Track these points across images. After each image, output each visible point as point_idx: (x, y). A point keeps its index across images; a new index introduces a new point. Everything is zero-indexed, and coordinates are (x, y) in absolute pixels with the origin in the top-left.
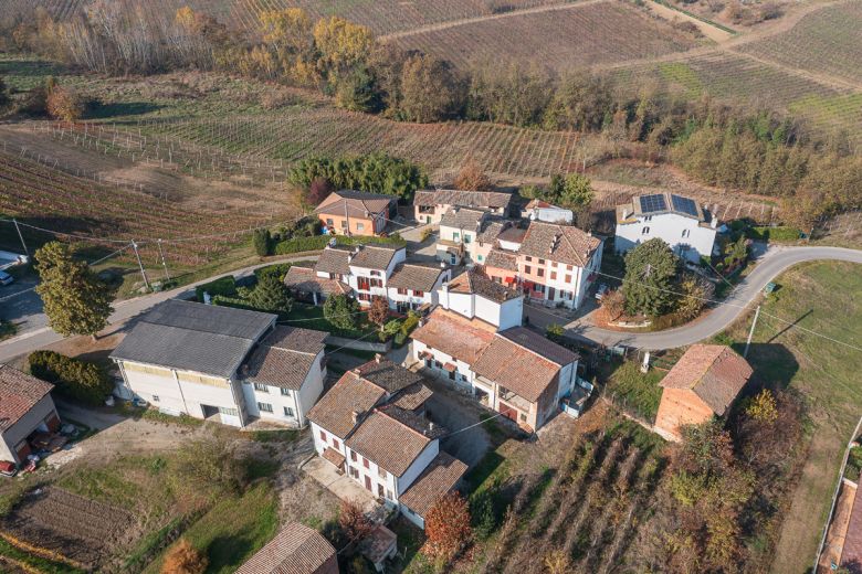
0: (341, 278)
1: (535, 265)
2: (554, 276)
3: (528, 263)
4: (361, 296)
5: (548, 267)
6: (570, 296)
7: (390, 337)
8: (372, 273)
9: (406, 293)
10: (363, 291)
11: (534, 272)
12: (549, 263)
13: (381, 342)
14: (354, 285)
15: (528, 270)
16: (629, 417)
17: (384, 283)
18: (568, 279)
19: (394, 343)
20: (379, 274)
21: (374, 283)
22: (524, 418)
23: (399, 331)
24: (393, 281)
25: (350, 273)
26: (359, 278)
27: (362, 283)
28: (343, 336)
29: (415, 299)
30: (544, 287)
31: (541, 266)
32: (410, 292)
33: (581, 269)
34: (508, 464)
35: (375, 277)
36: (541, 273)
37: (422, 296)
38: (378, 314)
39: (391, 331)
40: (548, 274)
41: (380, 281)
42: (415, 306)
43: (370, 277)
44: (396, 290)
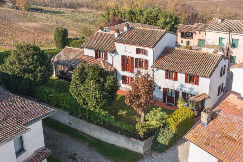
0: (106, 58)
4: (124, 78)
7: (152, 133)
8: (138, 51)
9: (176, 79)
10: (127, 74)
13: (138, 137)
14: (118, 65)
17: (151, 63)
19: (155, 142)
20: (145, 53)
21: (139, 63)
23: (165, 125)
24: (162, 62)
25: (115, 52)
26: (123, 57)
27: (127, 63)
28: (89, 120)
29: (188, 87)
32: (181, 77)
35: (141, 56)
37: (197, 83)
38: (139, 97)
39: (154, 124)
41: (146, 61)
42: (185, 95)
43: (136, 56)
44: (163, 73)
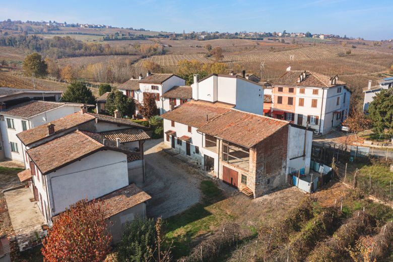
0: (133, 95)
1: (286, 94)
2: (302, 103)
3: (280, 94)
5: (297, 95)
6: (317, 120)
8: (153, 88)
11: (285, 101)
12: (297, 90)
15: (280, 100)
16: (376, 200)
17: (161, 95)
18: (314, 103)
19: (154, 133)
20: (158, 88)
22: (244, 178)
25: (139, 90)
30: (293, 114)
31: (291, 95)
32: (178, 102)
33: (326, 91)
34: (214, 219)
35: (155, 91)
36: (291, 101)
40: (296, 102)
41: (158, 94)
43: (151, 91)
44: (168, 101)
